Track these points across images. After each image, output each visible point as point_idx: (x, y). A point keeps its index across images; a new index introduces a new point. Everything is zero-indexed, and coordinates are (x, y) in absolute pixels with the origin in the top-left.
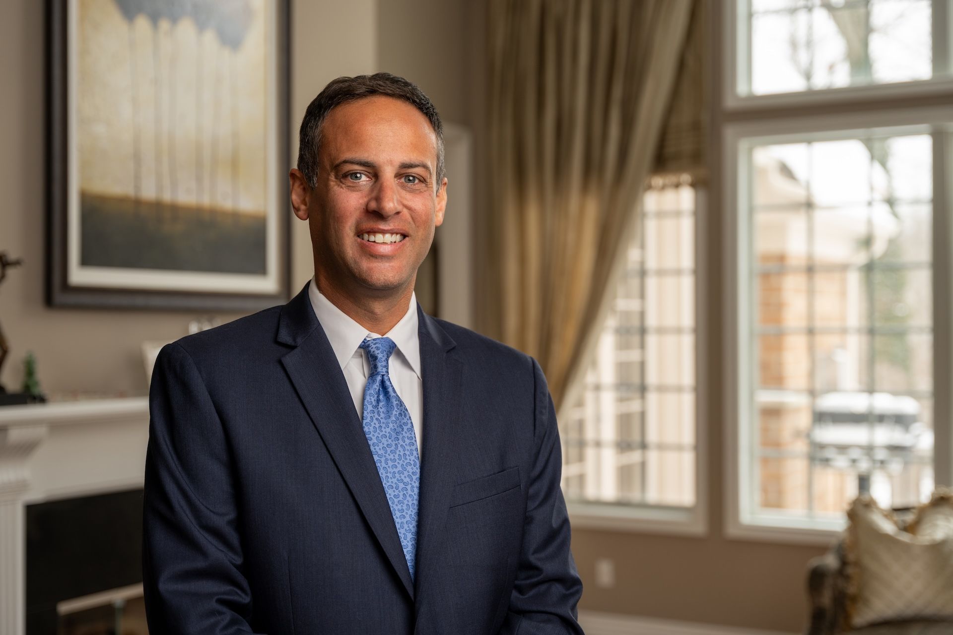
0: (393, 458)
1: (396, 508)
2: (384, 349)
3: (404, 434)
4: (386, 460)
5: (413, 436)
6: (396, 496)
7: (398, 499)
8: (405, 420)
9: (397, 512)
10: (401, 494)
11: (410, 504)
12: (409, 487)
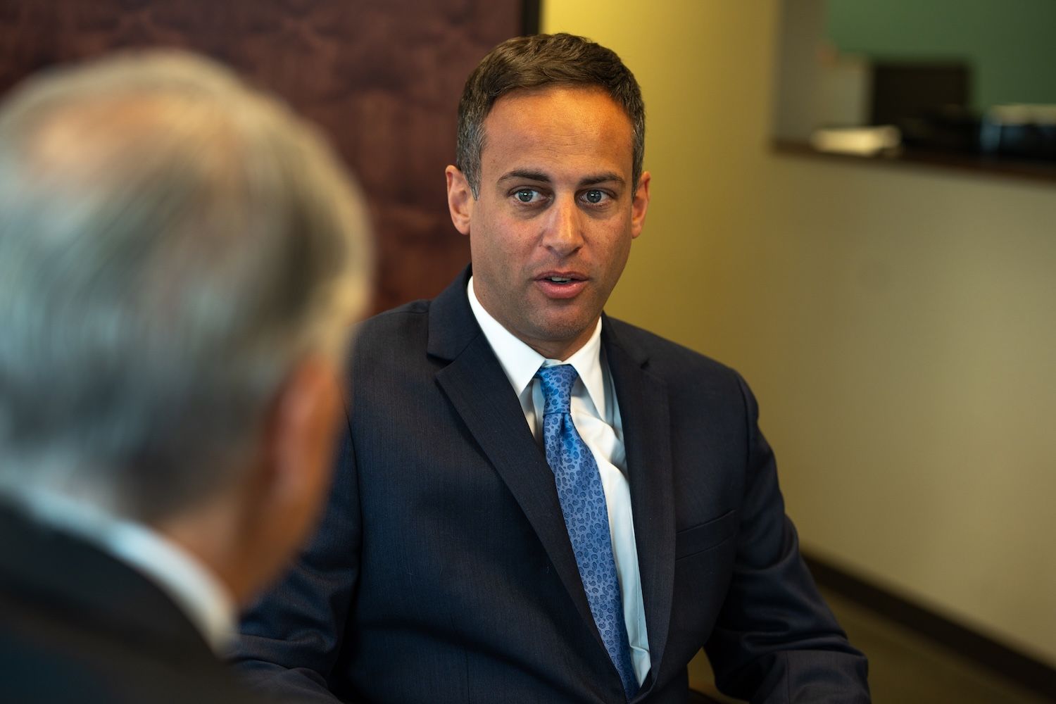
0: (580, 518)
1: (587, 580)
2: (566, 380)
3: (591, 488)
4: (574, 520)
5: (601, 490)
6: (586, 566)
7: (588, 569)
8: (591, 471)
9: (588, 585)
10: (591, 563)
11: (601, 575)
12: (599, 554)
